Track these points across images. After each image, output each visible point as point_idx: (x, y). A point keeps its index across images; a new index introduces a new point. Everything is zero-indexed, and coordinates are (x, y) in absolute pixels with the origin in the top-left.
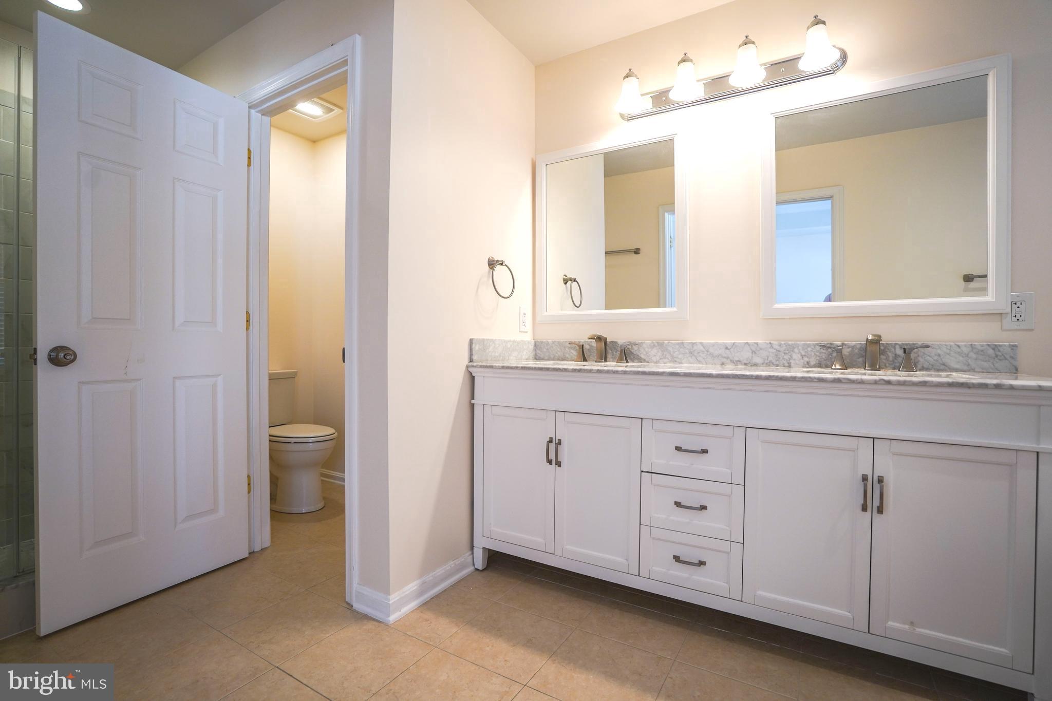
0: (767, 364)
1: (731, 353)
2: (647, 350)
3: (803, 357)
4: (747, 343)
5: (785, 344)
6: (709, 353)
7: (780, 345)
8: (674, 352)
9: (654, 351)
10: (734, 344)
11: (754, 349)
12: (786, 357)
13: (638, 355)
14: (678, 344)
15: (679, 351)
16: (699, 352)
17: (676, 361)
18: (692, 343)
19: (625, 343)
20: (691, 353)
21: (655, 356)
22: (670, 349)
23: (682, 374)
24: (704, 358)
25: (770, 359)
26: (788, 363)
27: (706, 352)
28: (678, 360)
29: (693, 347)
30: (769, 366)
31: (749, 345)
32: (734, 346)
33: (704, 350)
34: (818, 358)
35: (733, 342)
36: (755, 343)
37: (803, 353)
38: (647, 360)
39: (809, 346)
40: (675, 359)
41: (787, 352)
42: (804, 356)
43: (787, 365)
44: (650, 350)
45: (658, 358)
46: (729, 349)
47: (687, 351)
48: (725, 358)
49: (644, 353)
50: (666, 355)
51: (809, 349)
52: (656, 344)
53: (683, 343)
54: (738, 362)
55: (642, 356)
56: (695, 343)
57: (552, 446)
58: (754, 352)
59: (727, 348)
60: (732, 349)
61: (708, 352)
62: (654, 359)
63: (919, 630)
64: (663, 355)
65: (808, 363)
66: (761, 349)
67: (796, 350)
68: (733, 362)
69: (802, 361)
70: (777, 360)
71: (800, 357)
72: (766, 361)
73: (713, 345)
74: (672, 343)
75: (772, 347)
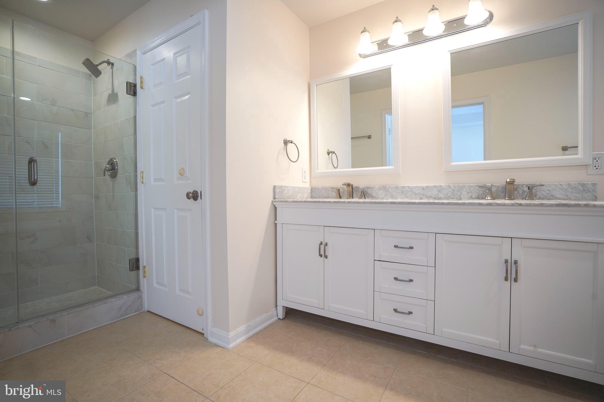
0: (447, 198)
1: (426, 191)
2: (376, 191)
3: (468, 193)
4: (435, 186)
5: (457, 186)
6: (413, 192)
7: (455, 186)
8: (392, 192)
9: (381, 191)
10: (427, 186)
11: (439, 189)
12: (459, 193)
13: (371, 194)
14: (395, 187)
15: (395, 191)
16: (407, 192)
17: (393, 197)
18: (403, 186)
19: (363, 187)
20: (403, 193)
21: (381, 194)
22: (390, 190)
23: (398, 203)
24: (410, 195)
25: (449, 195)
26: (460, 197)
27: (411, 192)
28: (395, 197)
29: (403, 189)
31: (436, 187)
32: (428, 188)
33: (409, 190)
34: (477, 194)
35: (427, 185)
36: (440, 186)
37: (468, 191)
38: (376, 197)
39: (472, 186)
40: (393, 196)
41: (459, 190)
42: (469, 192)
43: (459, 198)
44: (378, 191)
45: (383, 196)
46: (424, 190)
47: (400, 191)
48: (422, 195)
49: (375, 193)
50: (388, 194)
51: (472, 189)
52: (382, 188)
53: (397, 186)
54: (430, 197)
55: (374, 195)
56: (405, 186)
57: (322, 247)
58: (439, 191)
59: (423, 189)
60: (426, 190)
61: (412, 191)
62: (381, 196)
63: (539, 350)
64: (386, 194)
65: (471, 197)
66: (443, 189)
67: (464, 189)
68: (427, 197)
69: (468, 196)
70: (453, 196)
71: (467, 193)
72: (447, 196)
73: (416, 187)
74: (391, 187)
75: (450, 188)
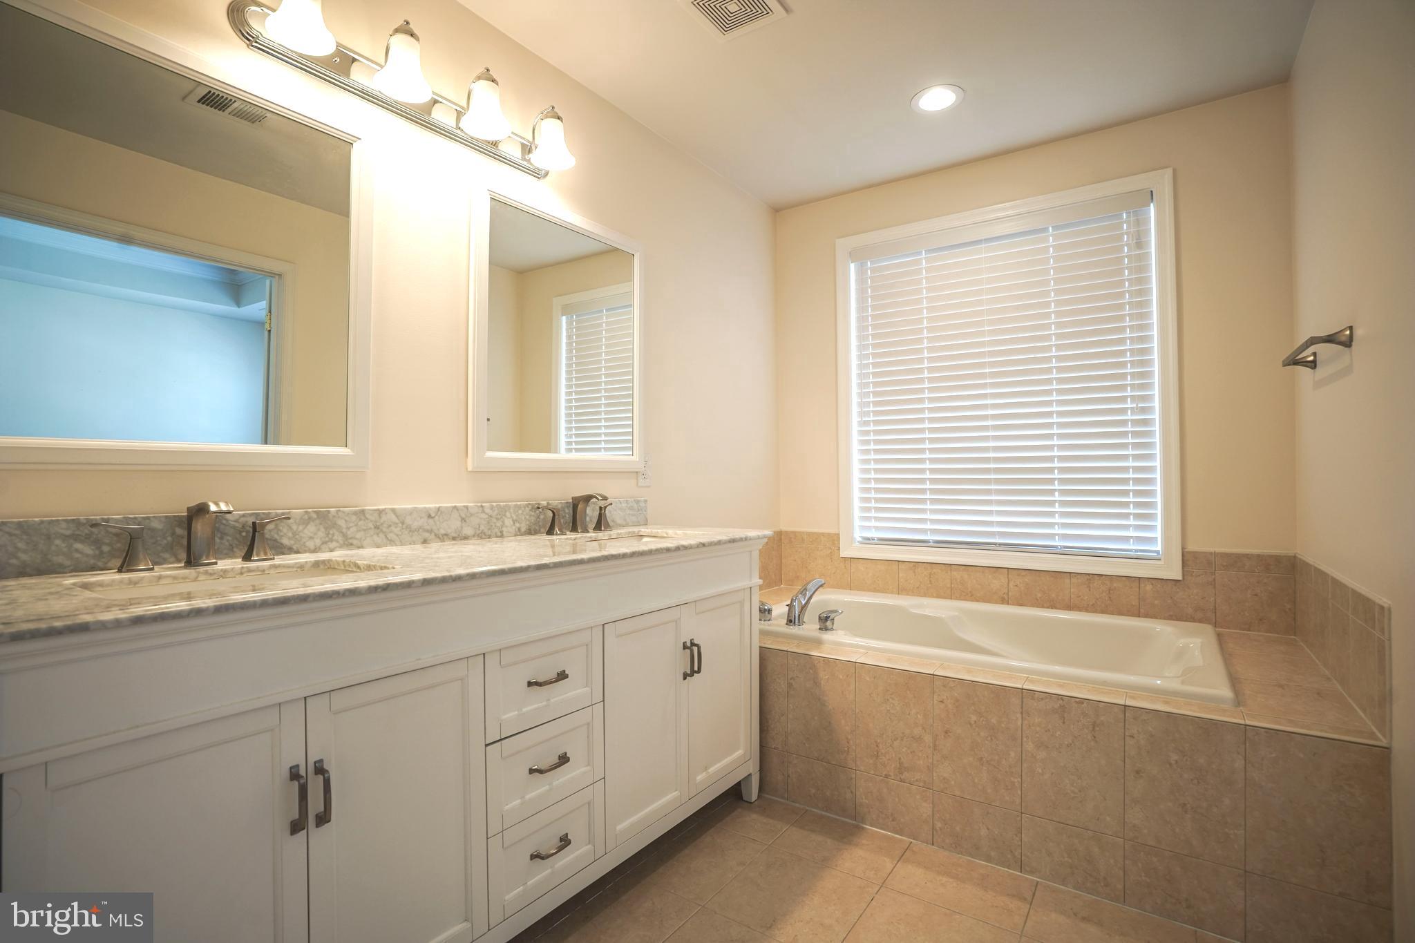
0: (478, 535)
1: (434, 522)
2: (295, 527)
3: (514, 523)
4: (455, 507)
5: (497, 505)
6: (404, 527)
7: (492, 508)
8: (348, 528)
9: (311, 528)
10: (439, 508)
11: (463, 516)
12: (499, 524)
13: (275, 540)
14: (355, 513)
15: (356, 525)
16: (390, 526)
17: (352, 544)
18: (378, 510)
19: (244, 516)
20: (378, 528)
21: (311, 538)
22: (341, 523)
24: (397, 535)
25: (482, 528)
26: (501, 532)
27: (400, 525)
28: (355, 542)
29: (380, 517)
30: (481, 538)
31: (458, 510)
32: (439, 513)
33: (397, 521)
34: (528, 523)
35: (438, 506)
36: (464, 506)
37: (515, 518)
38: (295, 547)
39: (519, 507)
40: (350, 541)
41: (499, 517)
42: (516, 520)
43: (499, 534)
44: (301, 528)
45: (318, 542)
46: (433, 518)
47: (371, 525)
48: (427, 531)
49: (290, 534)
50: (333, 535)
51: (520, 512)
52: (314, 516)
53: (363, 511)
54: (445, 537)
55: (285, 541)
56: (384, 510)
58: (463, 520)
59: (430, 516)
60: (437, 517)
61: (403, 523)
62: (311, 544)
63: (712, 770)
64: (328, 534)
65: (519, 529)
66: (472, 515)
67: (508, 514)
68: (439, 537)
69: (514, 527)
70: (489, 529)
71: (512, 523)
72: (478, 532)
73: (412, 512)
74: (344, 512)
75: (483, 512)
